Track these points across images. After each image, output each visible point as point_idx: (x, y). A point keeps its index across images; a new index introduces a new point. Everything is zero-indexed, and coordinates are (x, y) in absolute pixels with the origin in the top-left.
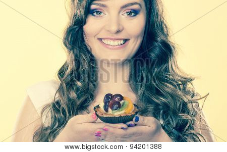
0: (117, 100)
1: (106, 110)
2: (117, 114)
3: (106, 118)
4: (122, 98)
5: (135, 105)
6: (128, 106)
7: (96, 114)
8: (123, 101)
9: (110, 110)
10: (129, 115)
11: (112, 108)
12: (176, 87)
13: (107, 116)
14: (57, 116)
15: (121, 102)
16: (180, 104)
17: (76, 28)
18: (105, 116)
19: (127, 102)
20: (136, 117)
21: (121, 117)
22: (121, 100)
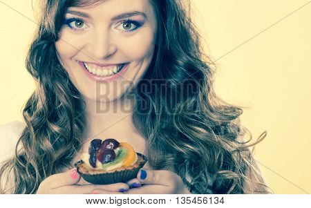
0: (109, 147)
1: (94, 165)
2: (111, 168)
3: (94, 175)
4: (117, 144)
5: (138, 154)
6: (127, 155)
7: (78, 171)
8: (118, 149)
9: (99, 164)
10: (130, 168)
11: (102, 160)
12: (210, 132)
13: (95, 173)
14: (22, 177)
15: (116, 151)
16: (220, 156)
17: (43, 45)
18: (92, 173)
19: (124, 150)
20: (142, 171)
21: (116, 172)
22: (115, 148)
